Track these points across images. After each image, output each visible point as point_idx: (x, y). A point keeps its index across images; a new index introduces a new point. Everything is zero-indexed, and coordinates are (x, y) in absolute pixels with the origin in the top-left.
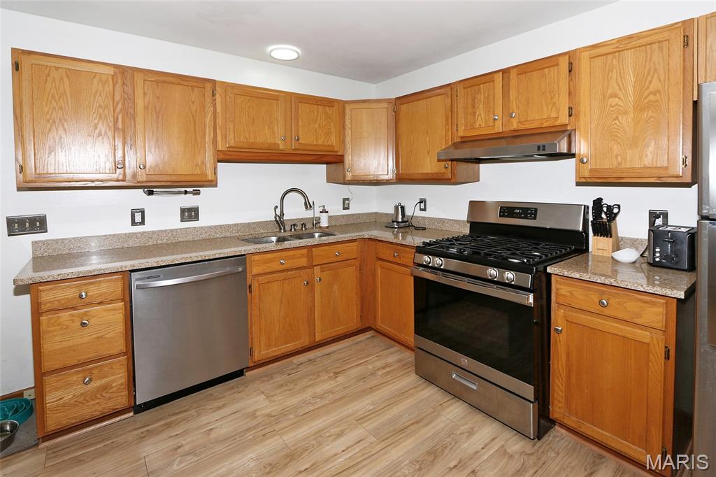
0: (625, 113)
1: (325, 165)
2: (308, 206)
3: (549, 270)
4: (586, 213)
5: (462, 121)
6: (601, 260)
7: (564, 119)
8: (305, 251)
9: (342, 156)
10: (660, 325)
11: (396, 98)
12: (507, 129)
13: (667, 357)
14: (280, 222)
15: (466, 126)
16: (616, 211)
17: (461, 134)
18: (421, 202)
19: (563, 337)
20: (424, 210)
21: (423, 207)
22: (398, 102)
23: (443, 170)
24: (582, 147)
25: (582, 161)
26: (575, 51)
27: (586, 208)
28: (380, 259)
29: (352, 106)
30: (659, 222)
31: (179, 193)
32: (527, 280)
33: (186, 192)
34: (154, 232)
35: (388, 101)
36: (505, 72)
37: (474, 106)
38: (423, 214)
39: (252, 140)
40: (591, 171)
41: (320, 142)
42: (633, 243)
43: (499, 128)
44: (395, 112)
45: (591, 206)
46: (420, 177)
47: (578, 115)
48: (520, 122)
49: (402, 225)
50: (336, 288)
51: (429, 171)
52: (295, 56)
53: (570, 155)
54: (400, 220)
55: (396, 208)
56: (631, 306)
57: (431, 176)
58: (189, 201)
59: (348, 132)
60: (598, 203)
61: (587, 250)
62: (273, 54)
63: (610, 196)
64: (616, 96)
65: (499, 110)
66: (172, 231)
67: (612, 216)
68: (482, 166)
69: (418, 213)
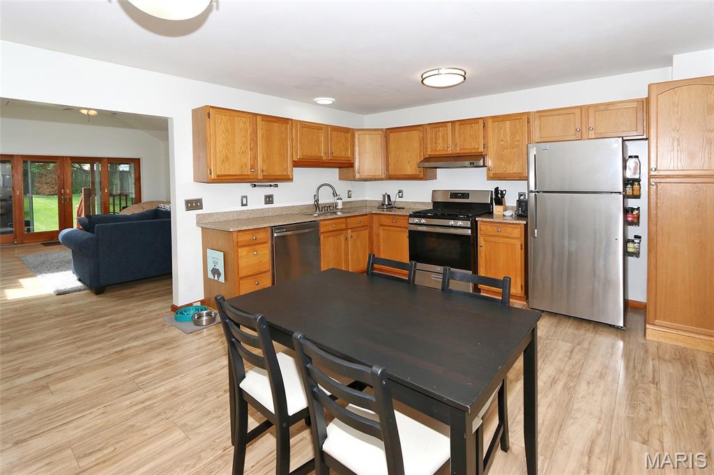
0: (507, 149)
1: (338, 169)
2: (335, 194)
3: (477, 219)
4: (492, 195)
5: (429, 146)
6: (498, 217)
7: (481, 149)
8: (344, 220)
9: (353, 163)
10: (518, 236)
11: (387, 129)
12: (454, 152)
13: (521, 249)
14: (317, 206)
15: (432, 149)
16: (504, 193)
17: (429, 153)
18: (399, 192)
19: (483, 249)
20: (402, 197)
21: (401, 195)
22: (388, 131)
23: (418, 173)
24: (489, 163)
25: (489, 169)
26: (486, 117)
27: (492, 192)
28: (381, 225)
29: (360, 132)
30: (522, 198)
31: (267, 186)
32: (468, 224)
33: (271, 186)
34: (253, 210)
35: (382, 130)
36: (453, 122)
37: (436, 139)
38: (401, 200)
39: (310, 154)
40: (493, 174)
41: (343, 155)
42: (512, 208)
43: (450, 151)
44: (386, 137)
45: (494, 190)
46: (402, 177)
47: (487, 148)
48: (460, 149)
49: (388, 206)
50: (358, 242)
51: (410, 173)
52: (332, 102)
53: (484, 166)
54: (387, 203)
55: (384, 196)
56: (509, 230)
57: (410, 176)
58: (269, 191)
59: (357, 149)
60: (497, 189)
61: (492, 212)
62: (318, 102)
63: (502, 185)
64: (503, 141)
65: (450, 143)
66: (262, 209)
67: (503, 195)
68: (438, 170)
69: (399, 200)
